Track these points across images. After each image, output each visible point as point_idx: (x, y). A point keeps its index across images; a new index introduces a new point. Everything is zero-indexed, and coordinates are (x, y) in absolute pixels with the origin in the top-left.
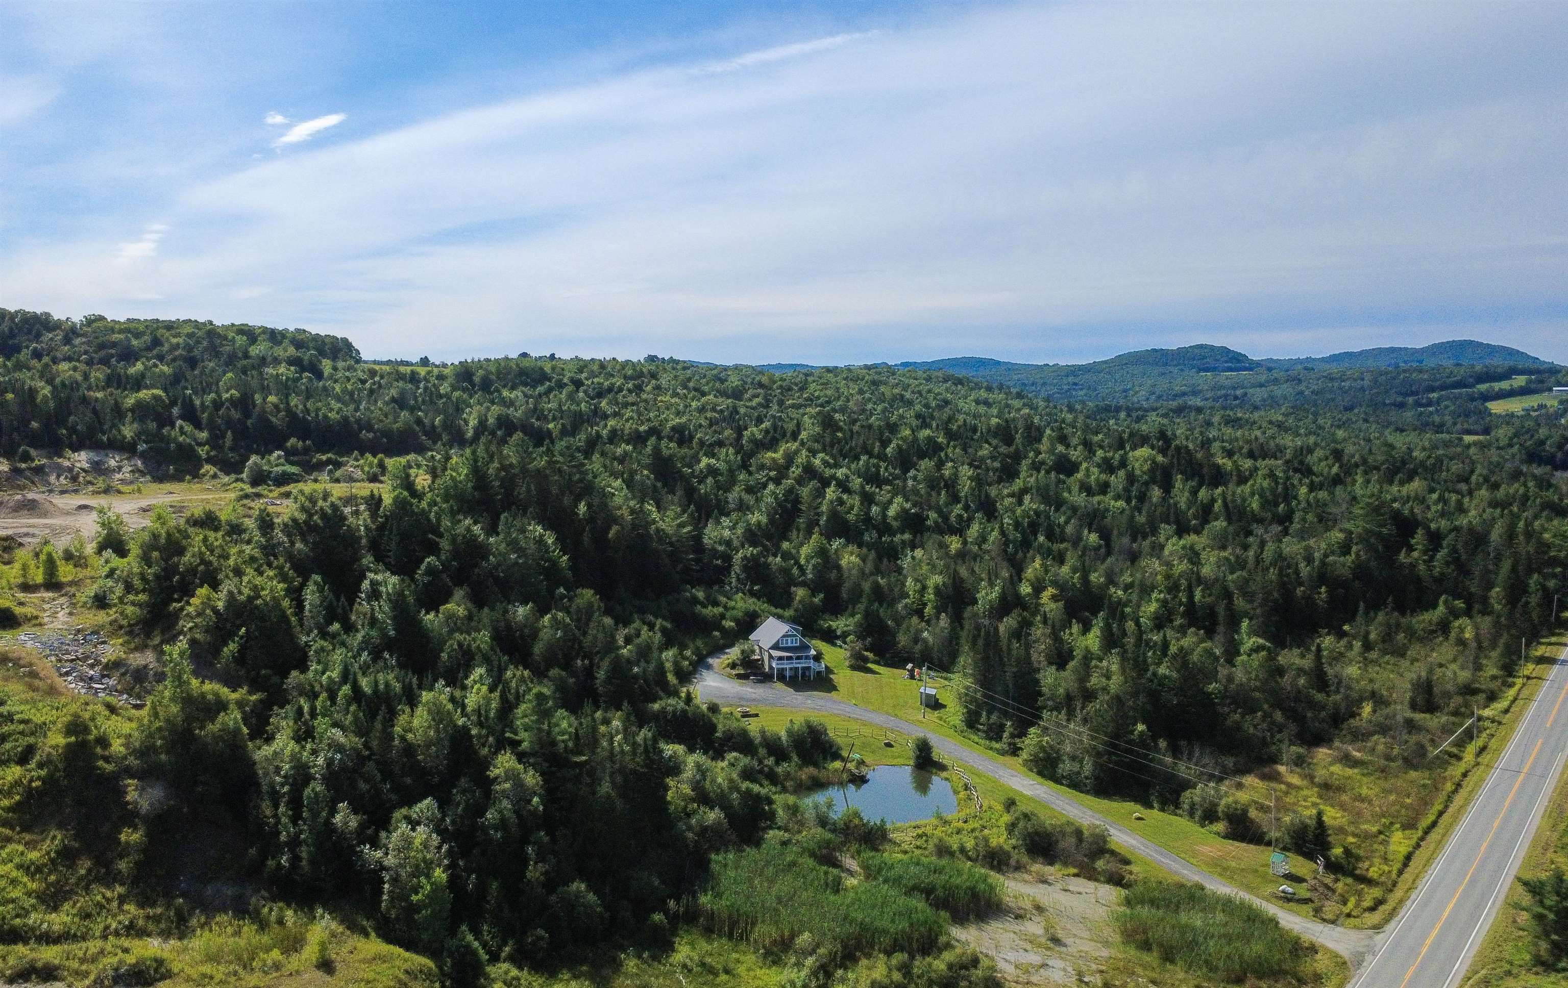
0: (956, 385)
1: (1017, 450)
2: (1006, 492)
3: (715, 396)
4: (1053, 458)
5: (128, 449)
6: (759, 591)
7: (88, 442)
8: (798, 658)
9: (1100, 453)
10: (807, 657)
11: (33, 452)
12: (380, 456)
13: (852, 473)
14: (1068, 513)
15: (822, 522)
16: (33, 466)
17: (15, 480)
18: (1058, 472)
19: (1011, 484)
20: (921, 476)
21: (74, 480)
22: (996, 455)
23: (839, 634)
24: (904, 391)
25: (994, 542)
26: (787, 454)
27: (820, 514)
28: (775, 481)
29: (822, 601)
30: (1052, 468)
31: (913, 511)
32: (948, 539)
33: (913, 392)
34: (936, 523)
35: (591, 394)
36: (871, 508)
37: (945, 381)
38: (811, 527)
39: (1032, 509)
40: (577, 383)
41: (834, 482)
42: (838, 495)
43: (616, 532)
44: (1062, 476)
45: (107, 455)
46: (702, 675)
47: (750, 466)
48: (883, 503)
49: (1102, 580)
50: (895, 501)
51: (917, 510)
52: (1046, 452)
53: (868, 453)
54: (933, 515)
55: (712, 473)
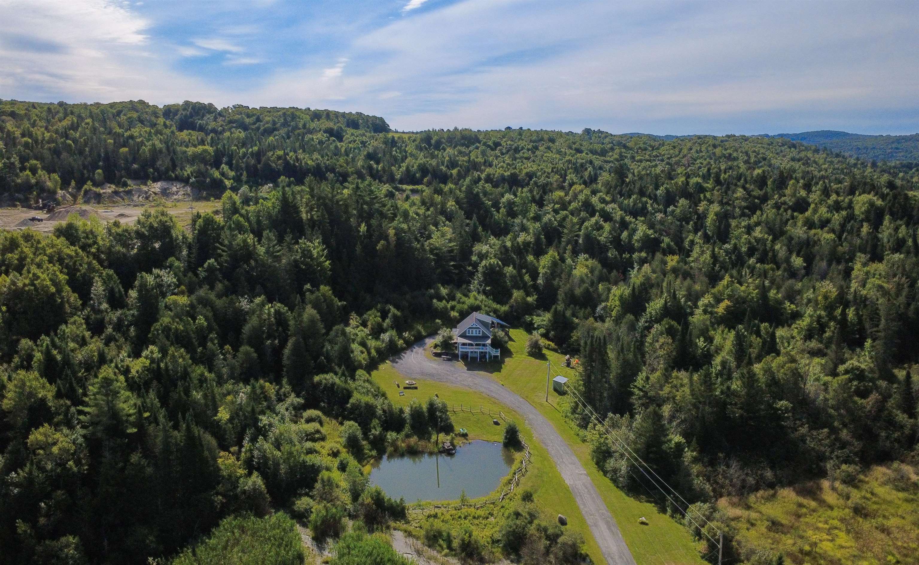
0: (790, 148)
1: (766, 194)
2: (743, 224)
3: (587, 154)
4: (793, 200)
5: (185, 181)
6: (489, 291)
7: (163, 177)
8: (477, 345)
9: (834, 197)
10: (484, 345)
11: (129, 182)
13: (619, 207)
14: (786, 241)
15: (580, 241)
16: (127, 189)
17: (114, 197)
18: (794, 210)
19: (750, 218)
20: (678, 210)
21: (147, 198)
22: (747, 196)
23: (535, 326)
24: (734, 151)
25: (704, 262)
26: (575, 193)
27: (578, 236)
28: (556, 211)
29: (537, 300)
30: (790, 207)
31: (653, 236)
32: (669, 258)
33: (741, 152)
34: (669, 245)
35: (504, 151)
36: (622, 232)
37: (783, 145)
38: (567, 245)
39: (755, 238)
40: (497, 144)
41: (598, 214)
42: (597, 223)
43: (383, 245)
44: (795, 214)
45: (173, 184)
46: (412, 351)
47: (544, 201)
48: (633, 229)
49: (780, 296)
50: (640, 228)
51: (657, 235)
52: (789, 195)
53: (642, 193)
54: (667, 240)
55: (510, 205)
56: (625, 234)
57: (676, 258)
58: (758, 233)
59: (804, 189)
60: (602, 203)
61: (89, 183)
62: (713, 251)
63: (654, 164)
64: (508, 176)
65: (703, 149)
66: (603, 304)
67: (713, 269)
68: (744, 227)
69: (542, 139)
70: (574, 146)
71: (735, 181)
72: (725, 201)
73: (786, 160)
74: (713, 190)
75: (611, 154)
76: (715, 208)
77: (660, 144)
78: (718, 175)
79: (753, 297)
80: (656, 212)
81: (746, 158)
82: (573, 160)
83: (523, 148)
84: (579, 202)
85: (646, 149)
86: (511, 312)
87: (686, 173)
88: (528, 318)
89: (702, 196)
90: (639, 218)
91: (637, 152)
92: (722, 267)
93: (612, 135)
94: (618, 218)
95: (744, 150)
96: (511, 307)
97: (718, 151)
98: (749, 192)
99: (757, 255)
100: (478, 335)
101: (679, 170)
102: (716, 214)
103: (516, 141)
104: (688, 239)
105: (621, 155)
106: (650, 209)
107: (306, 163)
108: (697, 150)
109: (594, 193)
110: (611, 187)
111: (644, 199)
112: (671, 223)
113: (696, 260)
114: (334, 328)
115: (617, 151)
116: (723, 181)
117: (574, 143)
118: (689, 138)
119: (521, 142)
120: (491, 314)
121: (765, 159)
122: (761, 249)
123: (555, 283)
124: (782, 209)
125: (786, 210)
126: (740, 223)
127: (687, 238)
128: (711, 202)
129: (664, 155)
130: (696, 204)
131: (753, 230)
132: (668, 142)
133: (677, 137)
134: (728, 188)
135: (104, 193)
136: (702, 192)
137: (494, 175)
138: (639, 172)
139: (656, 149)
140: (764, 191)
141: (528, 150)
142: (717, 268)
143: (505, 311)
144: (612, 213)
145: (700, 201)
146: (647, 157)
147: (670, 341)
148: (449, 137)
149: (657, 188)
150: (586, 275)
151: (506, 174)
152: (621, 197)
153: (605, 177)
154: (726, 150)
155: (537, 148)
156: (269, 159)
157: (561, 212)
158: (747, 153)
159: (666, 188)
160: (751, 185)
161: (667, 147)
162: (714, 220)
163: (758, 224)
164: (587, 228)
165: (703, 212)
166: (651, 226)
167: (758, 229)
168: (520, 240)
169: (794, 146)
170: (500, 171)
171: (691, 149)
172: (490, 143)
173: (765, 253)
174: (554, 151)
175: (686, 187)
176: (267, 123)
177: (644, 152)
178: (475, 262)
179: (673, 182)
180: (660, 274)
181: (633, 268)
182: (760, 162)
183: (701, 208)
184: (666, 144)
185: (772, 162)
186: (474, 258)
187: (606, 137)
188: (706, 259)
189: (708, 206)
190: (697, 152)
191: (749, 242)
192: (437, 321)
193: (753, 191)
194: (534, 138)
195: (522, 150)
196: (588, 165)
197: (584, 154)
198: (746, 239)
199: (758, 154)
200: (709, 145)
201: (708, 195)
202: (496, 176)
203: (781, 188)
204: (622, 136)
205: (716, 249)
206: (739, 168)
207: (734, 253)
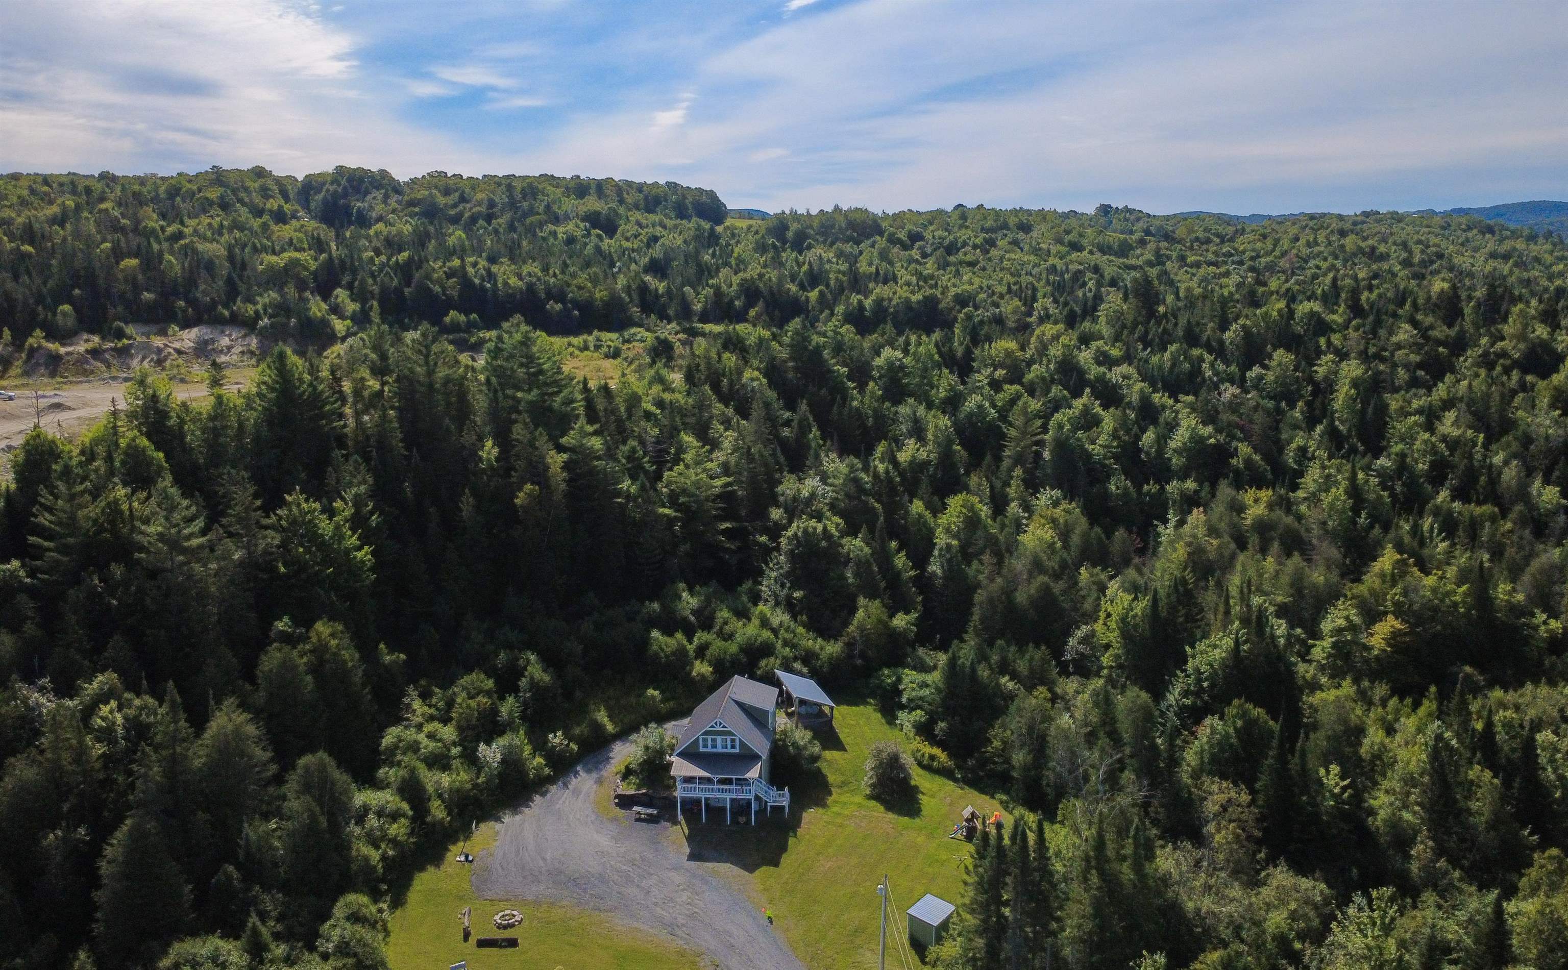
0: (1483, 234)
1: (1462, 332)
2: (1416, 404)
4: (1522, 346)
5: (249, 325)
7: (205, 317)
10: (744, 781)
11: (130, 330)
12: (595, 333)
13: (1139, 373)
14: (1515, 446)
15: (1046, 455)
16: (120, 345)
17: (87, 362)
18: (1525, 371)
19: (1430, 390)
20: (1270, 376)
21: (160, 362)
22: (1421, 341)
23: (904, 700)
24: (1379, 242)
25: (1332, 506)
26: (1041, 342)
27: (1041, 443)
28: (996, 385)
29: (918, 623)
30: (1516, 364)
31: (1212, 441)
32: (1248, 496)
33: (1395, 243)
34: (1248, 462)
35: (929, 250)
36: (1144, 431)
37: (1469, 228)
38: (1015, 465)
39: (1444, 439)
40: (915, 237)
41: (1088, 390)
42: (1086, 411)
43: (529, 495)
44: (1529, 378)
45: (223, 332)
46: (566, 786)
47: (974, 360)
48: (1167, 424)
49: (1520, 597)
50: (1184, 423)
51: (1221, 438)
52: (1512, 337)
53: (1192, 338)
54: (1244, 449)
55: (894, 372)
56: (1149, 437)
57: (1266, 495)
58: (1448, 425)
59: (1542, 322)
60: (1099, 363)
61: (38, 333)
62: (1353, 478)
63: (1222, 270)
64: (919, 302)
65: (1321, 239)
66: (1085, 629)
67: (1355, 523)
68: (1420, 412)
69: (1005, 226)
70: (1067, 238)
71: (1392, 307)
72: (1372, 350)
73: (1481, 256)
74: (1347, 328)
75: (1139, 251)
76: (1353, 369)
77: (1236, 232)
78: (1355, 293)
79: (1455, 605)
80: (1222, 381)
81: (1404, 255)
82: (1060, 264)
83: (965, 244)
84: (1049, 361)
85: (1208, 241)
86: (850, 656)
87: (1288, 290)
88: (887, 676)
89: (1322, 341)
90: (1182, 397)
91: (1191, 248)
92: (1374, 518)
93: (1149, 215)
94: (1135, 398)
95: (1399, 241)
96: (850, 645)
97: (1349, 242)
98: (1424, 332)
99: (1452, 480)
100: (729, 750)
101: (1273, 284)
102: (1355, 384)
103: (956, 229)
104: (1294, 446)
105: (1157, 253)
106: (1208, 373)
107: (506, 284)
108: (1308, 241)
109: (1085, 340)
110: (1124, 326)
111: (1196, 352)
112: (1256, 408)
113: (1314, 499)
114: (302, 761)
115: (1151, 246)
116: (1366, 307)
117: (1068, 232)
118: (1293, 219)
119: (963, 231)
120: (797, 665)
121: (1440, 256)
122: (1462, 467)
123: (971, 571)
124: (1499, 369)
125: (1507, 371)
126: (1410, 403)
127: (1289, 443)
128: (1343, 356)
129: (1244, 252)
130: (1310, 357)
131: (1439, 418)
132: (1254, 226)
133: (1270, 217)
134: (1378, 323)
135: (68, 354)
136: (1323, 335)
137: (890, 300)
138: (1189, 290)
139: (1229, 240)
140: (1457, 328)
141: (975, 247)
142: (1363, 520)
143: (831, 657)
144: (1121, 387)
145: (1319, 353)
146: (1210, 256)
147: (1245, 798)
148: (822, 225)
149: (1224, 326)
150: (1051, 545)
151: (914, 298)
152: (1145, 349)
153: (1113, 301)
154: (1365, 239)
155: (992, 243)
156: (428, 277)
157: (1006, 387)
158: (1405, 245)
159: (1244, 327)
160: (1426, 315)
161: (1251, 237)
162: (1351, 398)
163: (1448, 404)
164: (1060, 426)
165: (1326, 378)
166: (1210, 417)
167: (1450, 416)
168: (903, 457)
169: (1490, 230)
170: (903, 292)
171: (1297, 239)
172: (902, 235)
173: (1471, 475)
174: (1026, 248)
175: (1288, 324)
176: (479, 204)
177: (1204, 247)
178: (776, 524)
179: (1258, 312)
180: (1227, 538)
181: (1165, 521)
182: (1432, 262)
183: (1320, 371)
184: (1248, 230)
185: (1456, 261)
186: (776, 514)
187: (1138, 219)
188: (1337, 499)
189: (1337, 364)
190: (1309, 245)
191: (1434, 450)
192: (651, 692)
193: (1432, 327)
194: (989, 224)
195: (963, 247)
196: (1089, 275)
197: (1085, 253)
198: (1425, 442)
199: (1428, 247)
200: (1332, 232)
201: (1336, 339)
202: (894, 302)
203: (1494, 322)
204: (1167, 218)
205: (1361, 475)
206: (1394, 275)
207: (1400, 479)
